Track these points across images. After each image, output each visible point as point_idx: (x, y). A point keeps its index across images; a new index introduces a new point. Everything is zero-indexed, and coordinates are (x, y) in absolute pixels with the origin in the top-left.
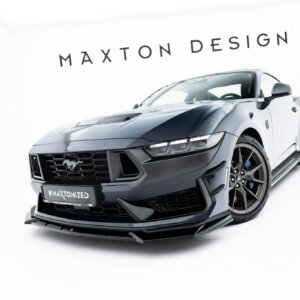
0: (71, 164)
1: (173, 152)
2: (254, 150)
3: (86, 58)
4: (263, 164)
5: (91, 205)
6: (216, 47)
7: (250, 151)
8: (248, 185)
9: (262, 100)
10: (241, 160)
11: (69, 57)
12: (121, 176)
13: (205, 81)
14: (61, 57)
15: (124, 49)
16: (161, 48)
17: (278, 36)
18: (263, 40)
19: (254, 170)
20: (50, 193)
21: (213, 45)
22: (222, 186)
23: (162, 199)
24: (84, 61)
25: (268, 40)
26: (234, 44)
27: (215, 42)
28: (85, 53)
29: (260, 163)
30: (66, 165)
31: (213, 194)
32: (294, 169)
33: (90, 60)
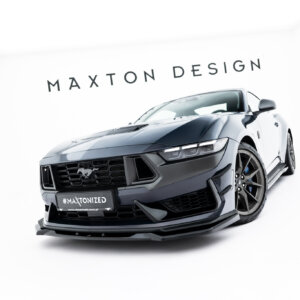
0: (86, 172)
1: (184, 156)
2: (252, 156)
3: (74, 84)
4: (260, 169)
5: (108, 209)
6: (196, 73)
7: (248, 157)
8: (248, 189)
9: (251, 114)
10: (241, 165)
11: (57, 82)
12: (137, 180)
13: (196, 99)
14: (49, 83)
15: (111, 75)
16: (145, 73)
17: (252, 63)
18: (239, 66)
19: (252, 175)
20: (65, 201)
21: (193, 71)
22: (230, 187)
23: (176, 200)
24: (72, 86)
25: (243, 66)
26: (213, 69)
27: (195, 68)
28: (73, 79)
29: (257, 168)
30: (80, 173)
31: (222, 194)
32: (279, 180)
33: (77, 85)
